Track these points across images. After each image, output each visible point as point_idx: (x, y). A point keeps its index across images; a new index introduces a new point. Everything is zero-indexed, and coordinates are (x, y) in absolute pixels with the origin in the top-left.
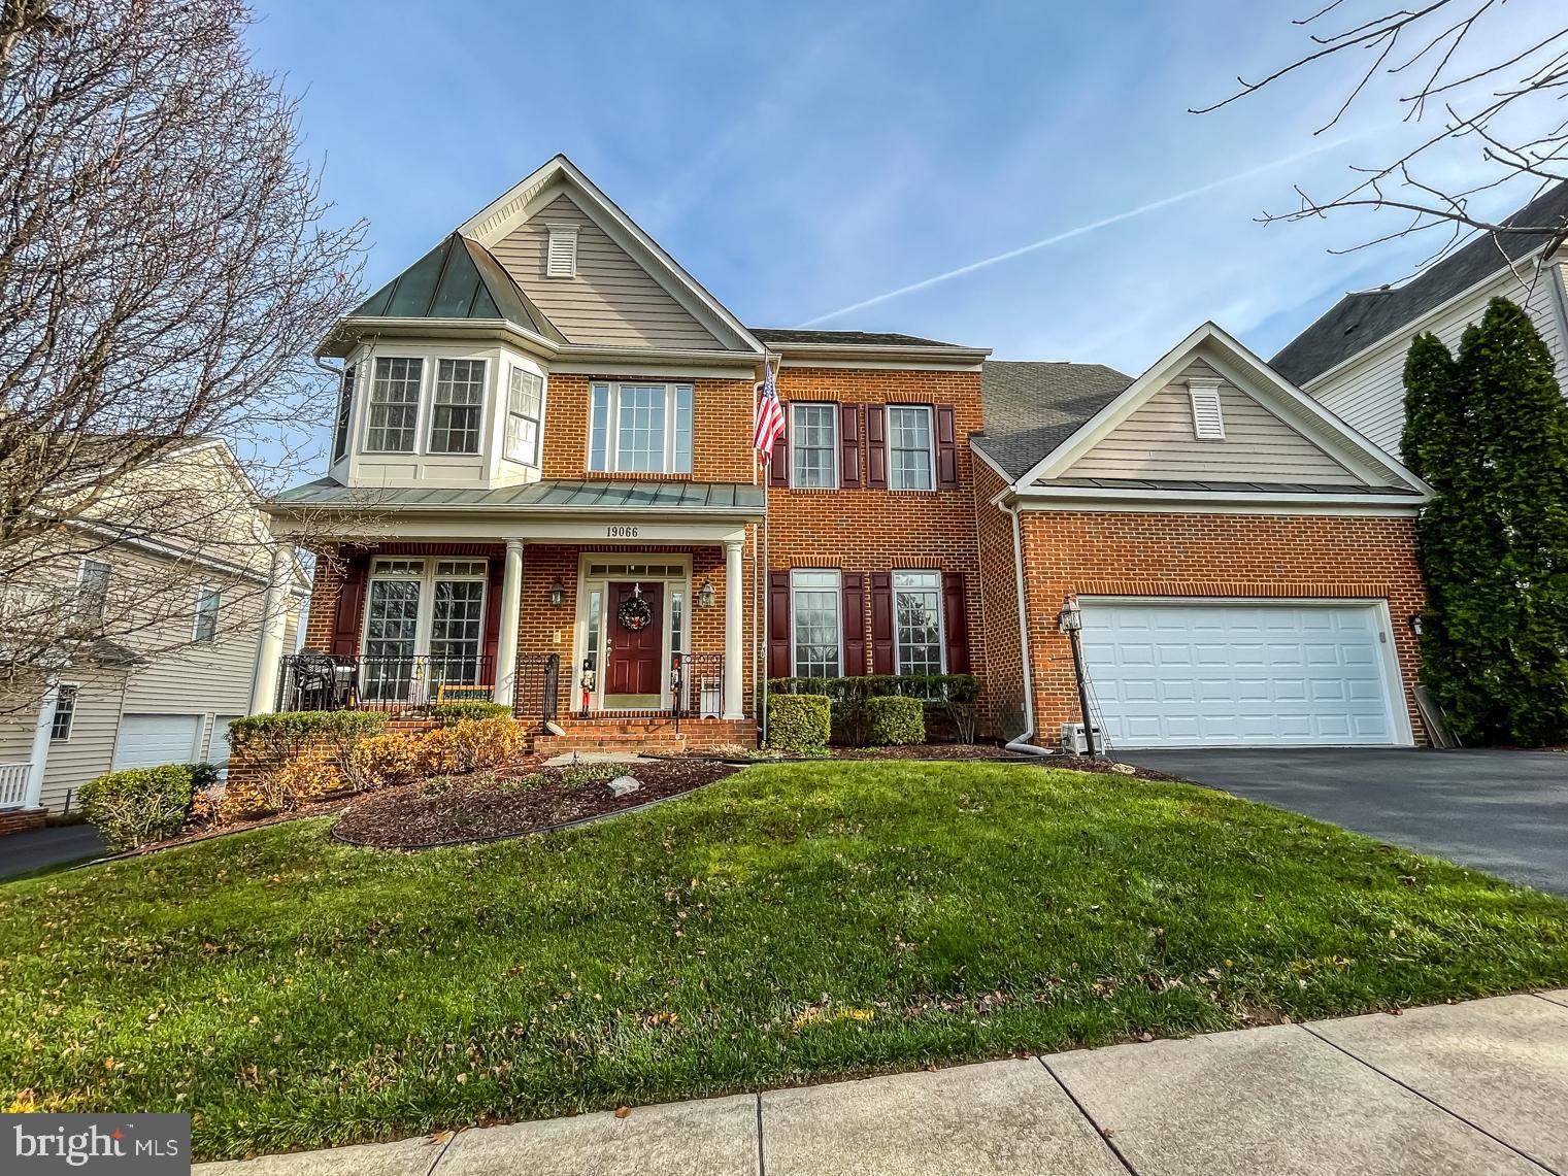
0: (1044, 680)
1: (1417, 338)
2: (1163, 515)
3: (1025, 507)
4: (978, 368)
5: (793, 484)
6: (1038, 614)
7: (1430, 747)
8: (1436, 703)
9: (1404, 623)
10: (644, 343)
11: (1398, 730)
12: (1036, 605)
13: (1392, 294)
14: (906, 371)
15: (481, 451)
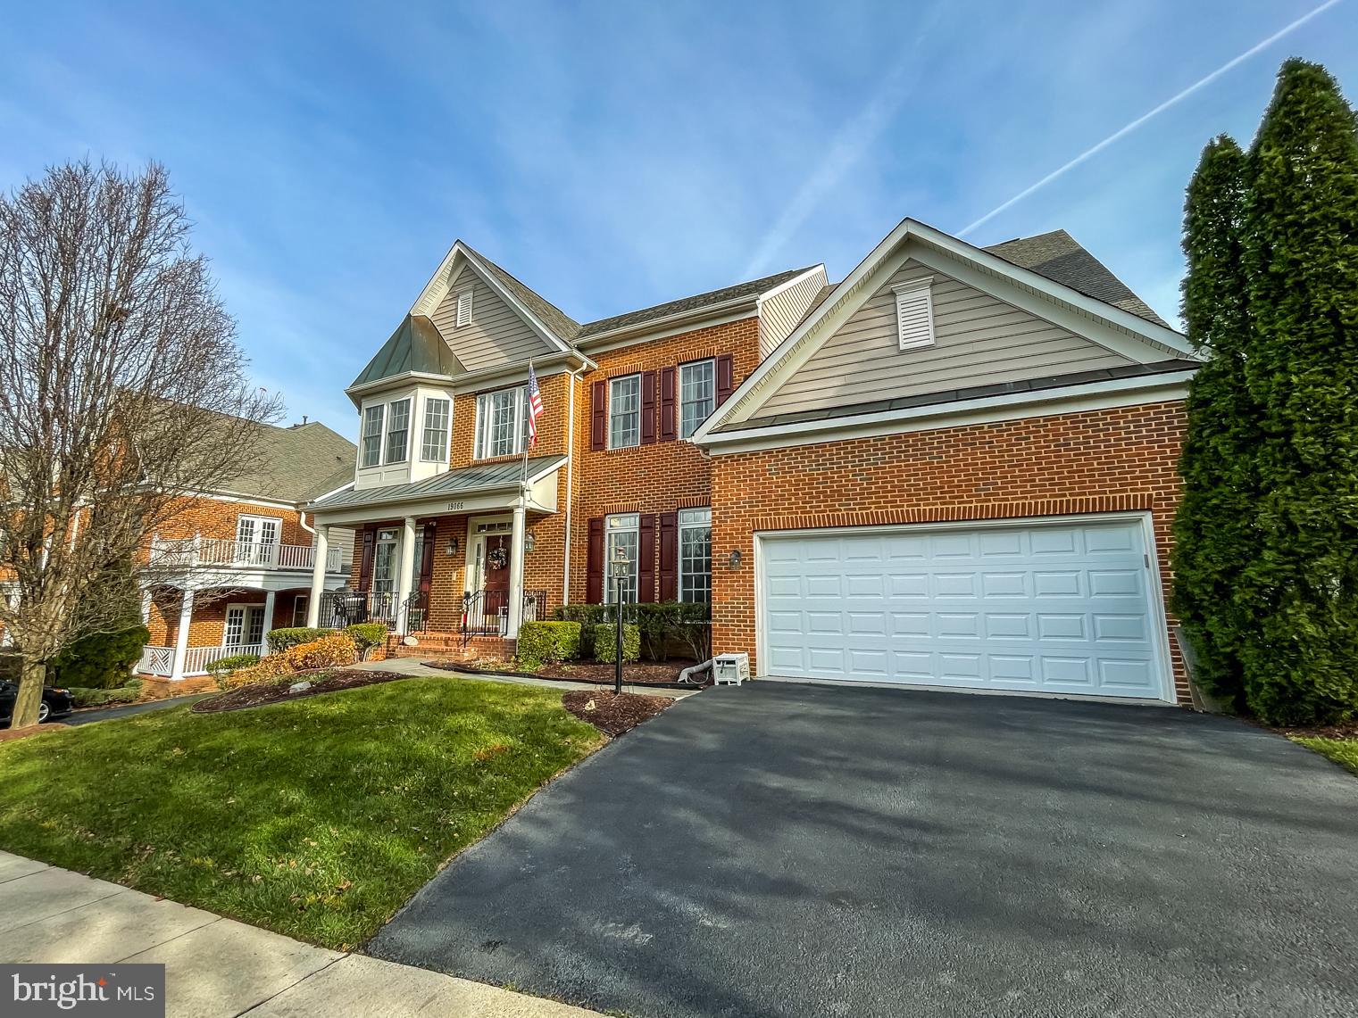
0: (718, 612)
3: (713, 452)
4: (756, 313)
5: (609, 448)
6: (718, 552)
10: (506, 360)
12: (717, 543)
14: (693, 332)
15: (407, 459)
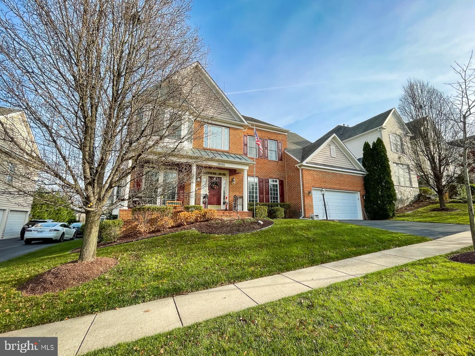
0: (306, 205)
1: (365, 142)
2: (327, 172)
3: (304, 167)
4: (286, 134)
5: (248, 156)
6: (305, 191)
7: (365, 219)
8: (367, 212)
9: (362, 196)
11: (360, 217)
12: (304, 189)
13: (349, 128)
14: (272, 132)
